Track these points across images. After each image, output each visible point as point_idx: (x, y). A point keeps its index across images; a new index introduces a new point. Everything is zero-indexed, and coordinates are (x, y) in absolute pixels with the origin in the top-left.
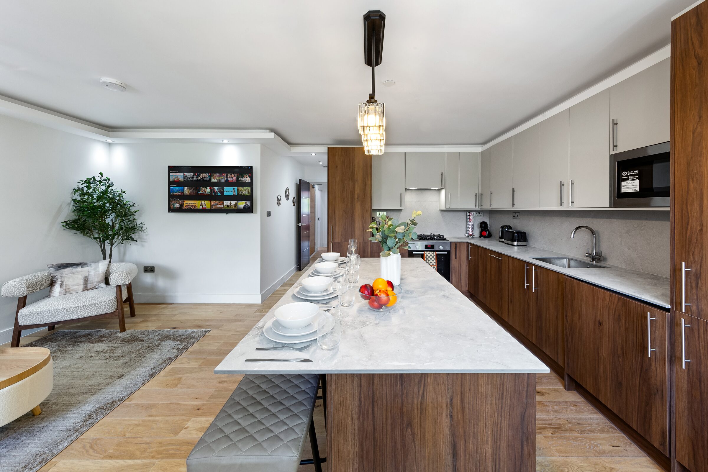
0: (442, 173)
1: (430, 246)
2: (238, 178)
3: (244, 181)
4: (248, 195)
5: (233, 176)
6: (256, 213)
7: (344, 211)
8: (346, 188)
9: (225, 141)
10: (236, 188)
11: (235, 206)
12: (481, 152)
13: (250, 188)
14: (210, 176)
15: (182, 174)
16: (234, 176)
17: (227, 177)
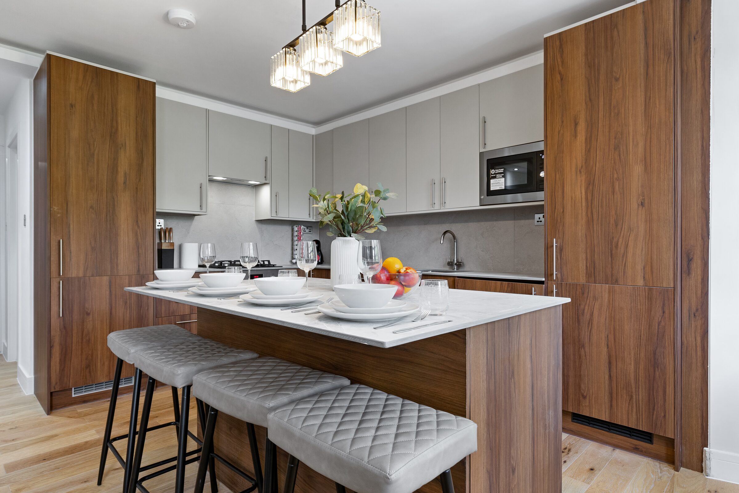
0: (266, 158)
7: (91, 207)
8: (95, 157)
12: (316, 135)
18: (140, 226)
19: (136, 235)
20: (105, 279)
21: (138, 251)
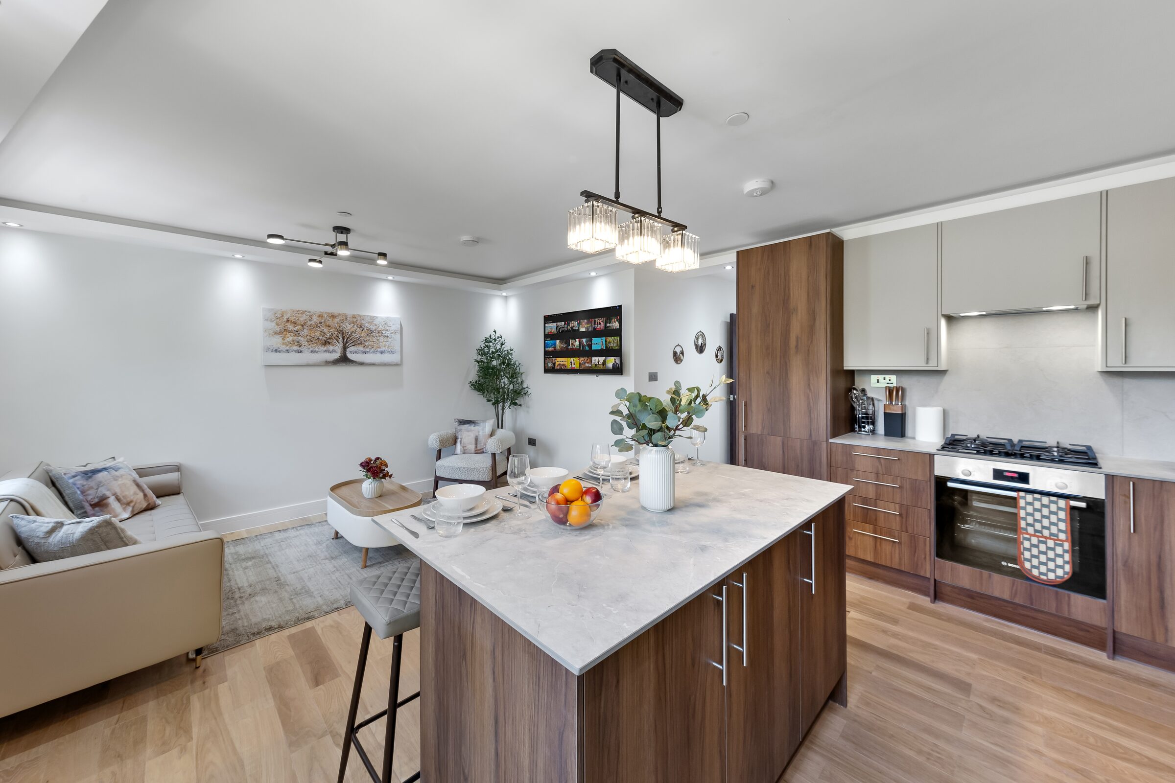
1: (1016, 475)
2: (606, 323)
3: (612, 328)
4: (616, 348)
5: (600, 321)
6: (629, 375)
7: (768, 373)
8: (771, 326)
9: (593, 274)
10: (604, 339)
11: (603, 365)
13: (619, 338)
14: (579, 324)
15: (554, 324)
16: (602, 321)
17: (595, 324)
18: (812, 389)
19: (808, 398)
20: (779, 440)
21: (810, 416)
